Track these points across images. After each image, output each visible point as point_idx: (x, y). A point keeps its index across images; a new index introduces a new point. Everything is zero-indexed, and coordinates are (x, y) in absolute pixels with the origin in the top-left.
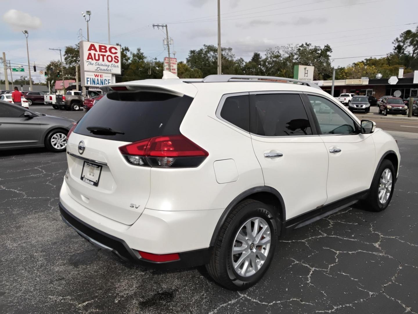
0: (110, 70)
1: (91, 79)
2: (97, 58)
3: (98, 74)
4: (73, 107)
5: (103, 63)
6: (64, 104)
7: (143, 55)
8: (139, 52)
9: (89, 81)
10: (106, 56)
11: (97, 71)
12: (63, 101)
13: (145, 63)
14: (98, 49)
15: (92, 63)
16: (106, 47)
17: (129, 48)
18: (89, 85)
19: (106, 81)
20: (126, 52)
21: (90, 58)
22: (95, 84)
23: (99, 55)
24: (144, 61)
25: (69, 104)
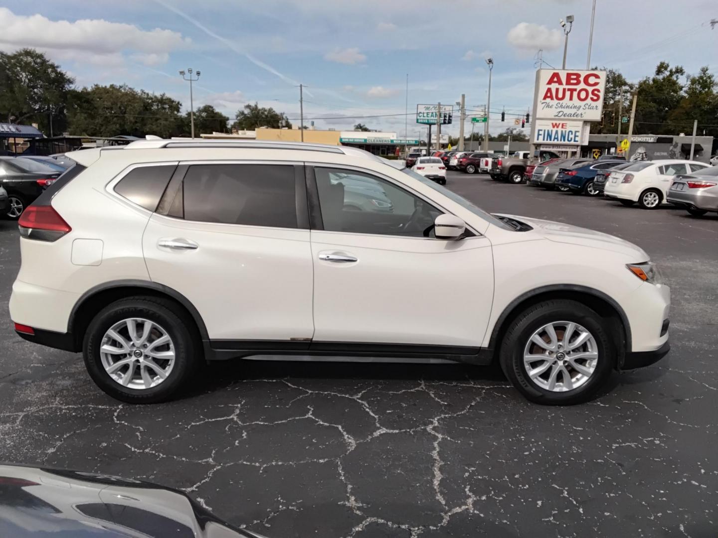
0: (582, 114)
1: (545, 131)
2: (560, 96)
3: (558, 122)
4: (512, 176)
5: (570, 103)
6: (499, 173)
7: (712, 79)
8: (704, 74)
9: (541, 135)
10: (578, 90)
11: (557, 117)
12: (498, 169)
13: (713, 95)
14: (564, 80)
15: (551, 105)
16: (578, 76)
17: (683, 68)
18: (541, 141)
19: (572, 134)
20: (677, 77)
21: (549, 97)
22: (550, 140)
23: (564, 90)
24: (712, 92)
25: (506, 172)
